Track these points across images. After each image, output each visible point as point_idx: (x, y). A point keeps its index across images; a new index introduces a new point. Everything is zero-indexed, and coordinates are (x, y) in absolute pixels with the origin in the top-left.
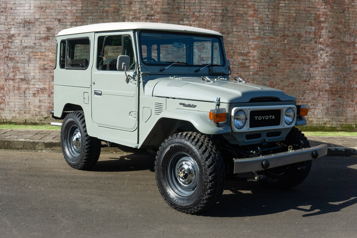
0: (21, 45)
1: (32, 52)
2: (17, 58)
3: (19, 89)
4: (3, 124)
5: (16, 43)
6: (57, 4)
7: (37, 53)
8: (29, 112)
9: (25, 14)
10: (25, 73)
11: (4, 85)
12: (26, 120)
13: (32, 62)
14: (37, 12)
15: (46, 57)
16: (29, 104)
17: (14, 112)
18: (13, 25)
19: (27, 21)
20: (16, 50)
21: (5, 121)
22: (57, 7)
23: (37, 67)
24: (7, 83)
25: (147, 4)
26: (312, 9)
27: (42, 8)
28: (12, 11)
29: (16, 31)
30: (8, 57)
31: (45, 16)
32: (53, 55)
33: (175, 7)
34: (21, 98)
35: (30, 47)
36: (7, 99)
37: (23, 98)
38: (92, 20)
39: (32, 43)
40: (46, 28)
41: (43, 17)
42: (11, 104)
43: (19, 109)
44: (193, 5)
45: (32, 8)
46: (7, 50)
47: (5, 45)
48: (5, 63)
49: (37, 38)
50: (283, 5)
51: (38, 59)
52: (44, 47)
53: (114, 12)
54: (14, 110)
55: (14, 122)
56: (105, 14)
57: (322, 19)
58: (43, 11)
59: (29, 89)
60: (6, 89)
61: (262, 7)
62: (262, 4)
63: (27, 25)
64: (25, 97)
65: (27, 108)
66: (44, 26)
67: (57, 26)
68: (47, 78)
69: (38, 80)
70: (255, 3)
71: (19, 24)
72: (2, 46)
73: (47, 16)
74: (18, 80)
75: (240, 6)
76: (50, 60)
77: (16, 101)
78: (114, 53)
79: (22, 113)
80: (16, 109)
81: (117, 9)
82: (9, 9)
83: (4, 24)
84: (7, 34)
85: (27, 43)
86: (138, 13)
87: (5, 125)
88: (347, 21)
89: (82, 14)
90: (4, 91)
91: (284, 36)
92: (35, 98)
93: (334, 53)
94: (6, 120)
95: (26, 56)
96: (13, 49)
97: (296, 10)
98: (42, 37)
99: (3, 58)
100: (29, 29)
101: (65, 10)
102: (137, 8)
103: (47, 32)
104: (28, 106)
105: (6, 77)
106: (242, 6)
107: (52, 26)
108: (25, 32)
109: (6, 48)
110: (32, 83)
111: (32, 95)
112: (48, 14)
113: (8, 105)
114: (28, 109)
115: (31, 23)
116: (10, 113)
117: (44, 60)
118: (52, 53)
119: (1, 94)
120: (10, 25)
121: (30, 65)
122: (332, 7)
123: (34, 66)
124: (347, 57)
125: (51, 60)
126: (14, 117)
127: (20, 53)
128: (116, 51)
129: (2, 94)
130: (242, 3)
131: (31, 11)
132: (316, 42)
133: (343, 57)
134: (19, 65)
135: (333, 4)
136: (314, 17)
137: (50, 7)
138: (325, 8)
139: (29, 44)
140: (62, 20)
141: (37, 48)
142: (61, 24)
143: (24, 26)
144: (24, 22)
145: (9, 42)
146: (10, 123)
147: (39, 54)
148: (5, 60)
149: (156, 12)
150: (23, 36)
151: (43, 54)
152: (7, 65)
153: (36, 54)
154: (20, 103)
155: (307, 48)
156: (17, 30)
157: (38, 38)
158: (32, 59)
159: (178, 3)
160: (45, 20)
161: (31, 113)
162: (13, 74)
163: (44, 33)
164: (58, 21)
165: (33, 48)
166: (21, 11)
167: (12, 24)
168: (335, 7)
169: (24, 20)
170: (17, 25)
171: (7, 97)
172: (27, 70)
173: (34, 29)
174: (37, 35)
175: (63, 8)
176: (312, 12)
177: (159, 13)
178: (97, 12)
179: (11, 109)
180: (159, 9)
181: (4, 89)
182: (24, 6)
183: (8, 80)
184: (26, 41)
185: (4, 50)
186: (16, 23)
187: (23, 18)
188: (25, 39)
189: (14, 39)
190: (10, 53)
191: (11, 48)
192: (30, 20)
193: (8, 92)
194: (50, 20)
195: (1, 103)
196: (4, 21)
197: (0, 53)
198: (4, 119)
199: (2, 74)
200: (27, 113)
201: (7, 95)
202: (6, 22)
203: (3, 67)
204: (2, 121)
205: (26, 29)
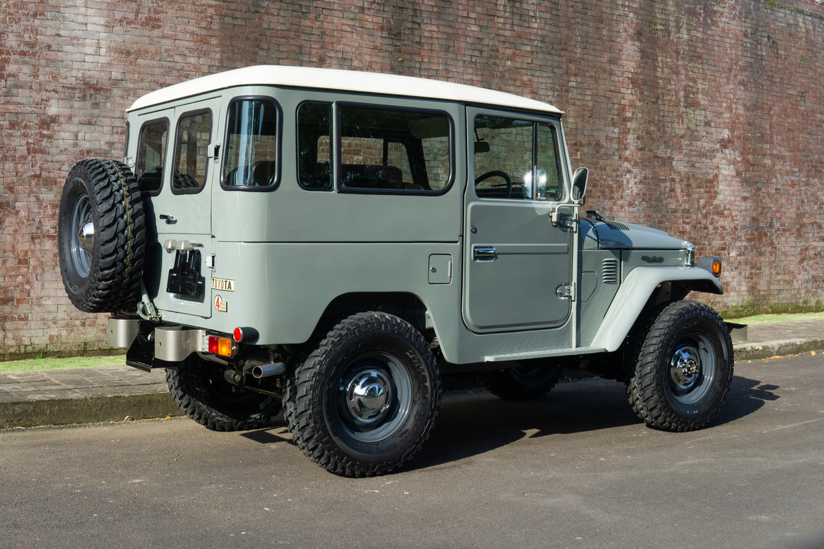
0: (76, 145)
4: (25, 359)
5: (61, 141)
6: (163, 47)
8: (94, 323)
9: (87, 66)
11: (29, 253)
12: (86, 344)
14: (115, 62)
17: (55, 323)
18: (53, 91)
19: (92, 83)
20: (63, 157)
21: (30, 349)
22: (165, 55)
24: (38, 247)
25: (353, 64)
26: (614, 94)
27: (128, 53)
28: (49, 53)
29: (60, 109)
30: (38, 176)
31: (136, 75)
35: (98, 153)
36: (36, 290)
39: (102, 143)
41: (131, 76)
42: (48, 302)
43: (68, 315)
45: (103, 51)
46: (39, 156)
47: (32, 146)
48: (31, 192)
49: (115, 130)
50: (574, 84)
54: (54, 319)
55: (54, 352)
57: (629, 114)
58: (131, 62)
60: (32, 262)
61: (543, 87)
62: (543, 80)
63: (91, 95)
65: (89, 313)
70: (532, 78)
71: (70, 91)
72: (25, 147)
73: (140, 76)
75: (510, 82)
79: (75, 326)
80: (61, 315)
82: (42, 48)
83: (31, 88)
84: (38, 115)
85: (90, 141)
87: (31, 360)
88: (662, 118)
90: (28, 268)
91: (576, 144)
93: (645, 178)
96: (53, 156)
97: (593, 95)
99: (27, 180)
100: (96, 105)
101: (183, 64)
105: (34, 231)
106: (513, 83)
108: (85, 111)
109: (36, 152)
112: (142, 70)
113: (40, 306)
115: (102, 89)
116: (45, 327)
119: (20, 277)
120: (47, 91)
122: (642, 93)
124: (662, 185)
126: (55, 338)
129: (23, 276)
130: (513, 76)
131: (103, 60)
132: (620, 157)
133: (657, 185)
135: (642, 87)
136: (617, 109)
137: (146, 52)
138: (632, 94)
139: (96, 145)
141: (116, 155)
143: (84, 96)
144: (84, 87)
145: (43, 136)
146: (45, 354)
148: (30, 185)
150: (82, 124)
152: (38, 199)
155: (608, 168)
156: (64, 106)
157: (120, 130)
159: (409, 68)
160: (136, 86)
161: (99, 325)
162: (53, 222)
165: (105, 154)
166: (77, 57)
167: (51, 89)
168: (645, 92)
169: (84, 80)
170: (65, 93)
171: (37, 285)
173: (109, 105)
174: (117, 123)
175: (177, 58)
176: (615, 101)
179: (46, 316)
181: (27, 263)
182: (84, 45)
183: (39, 237)
184: (88, 136)
185: (30, 157)
186: (63, 87)
187: (80, 75)
188: (86, 131)
189: (56, 128)
190: (44, 165)
191: (49, 153)
192: (97, 82)
193: (39, 271)
194: (148, 85)
195: (19, 301)
196: (30, 79)
197: (19, 166)
198: (26, 345)
199: (23, 223)
200: (90, 325)
201: (37, 279)
202: (36, 83)
203: (25, 203)
204: (23, 350)
205: (88, 104)
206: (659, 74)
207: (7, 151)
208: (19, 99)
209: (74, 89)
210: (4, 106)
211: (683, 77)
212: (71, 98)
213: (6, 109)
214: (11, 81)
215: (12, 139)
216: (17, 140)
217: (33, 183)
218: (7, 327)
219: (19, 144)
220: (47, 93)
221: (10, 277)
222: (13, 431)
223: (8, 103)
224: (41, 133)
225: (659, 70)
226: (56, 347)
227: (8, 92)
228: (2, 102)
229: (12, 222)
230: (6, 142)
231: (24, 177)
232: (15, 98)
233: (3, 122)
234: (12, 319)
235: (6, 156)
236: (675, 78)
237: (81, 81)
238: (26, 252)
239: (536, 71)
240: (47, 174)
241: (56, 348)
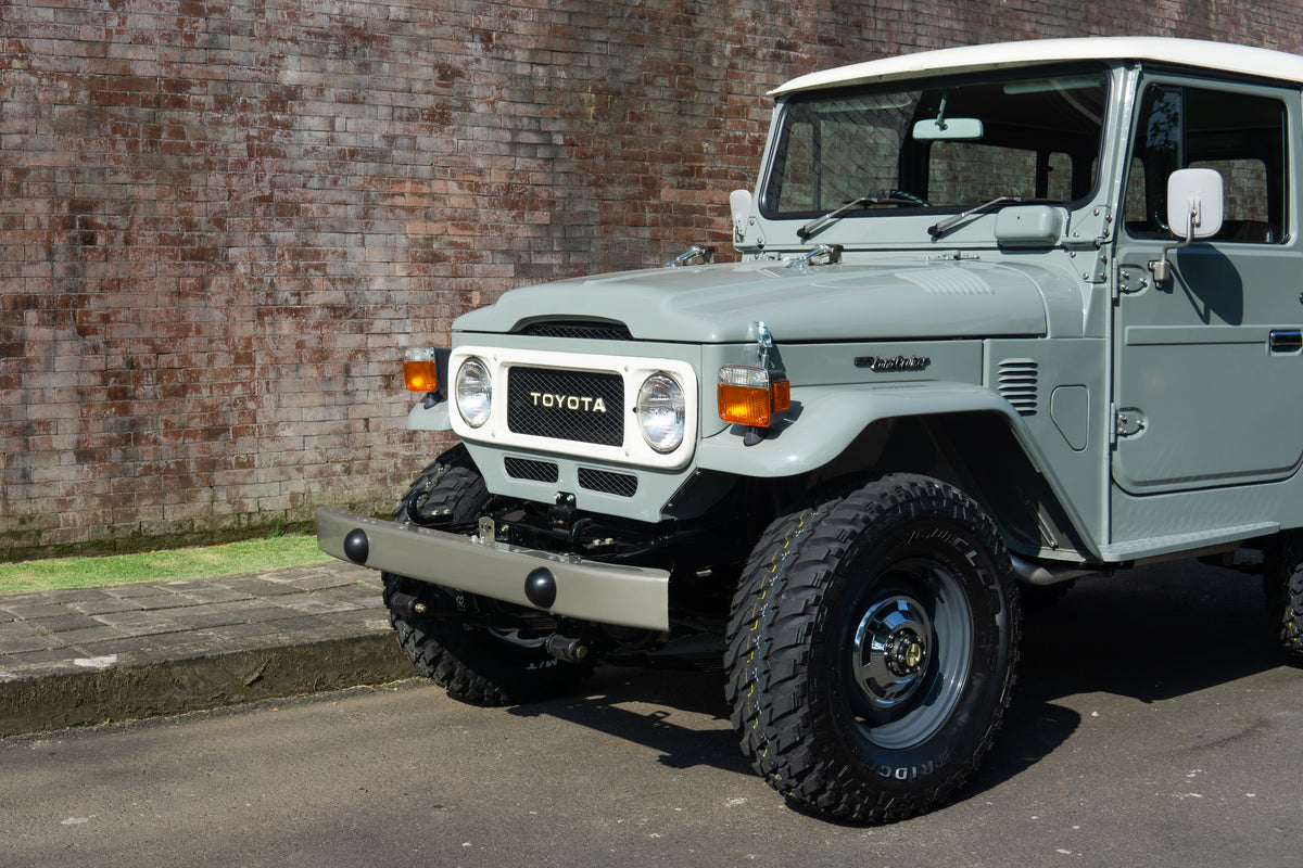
0: (331, 141)
1: (379, 177)
2: (314, 206)
3: (322, 355)
4: (249, 538)
5: (305, 134)
7: (399, 182)
8: (366, 467)
10: (350, 280)
11: (253, 342)
13: (380, 226)
15: (437, 204)
16: (367, 426)
17: (300, 470)
18: (291, 40)
19: (357, 26)
20: (309, 164)
21: (257, 519)
23: (399, 251)
24: (269, 330)
29: (304, 74)
30: (265, 200)
31: (431, 13)
32: (465, 196)
33: (851, 19)
34: (332, 399)
35: (369, 155)
36: (267, 411)
37: (341, 399)
38: (604, 46)
39: (376, 137)
40: (435, 67)
41: (422, 14)
42: (288, 432)
43: (322, 454)
44: (896, 17)
46: (268, 161)
47: (256, 142)
48: (256, 228)
49: (397, 114)
51: (403, 213)
52: (427, 155)
53: (676, 21)
54: (298, 463)
55: (299, 524)
56: (648, 24)
59: (366, 353)
60: (260, 359)
63: (356, 48)
64: (347, 393)
65: (357, 449)
66: (426, 59)
67: (478, 60)
68: (441, 300)
69: (402, 314)
71: (320, 40)
72: (244, 146)
73: (437, 15)
74: (319, 312)
76: (453, 219)
77: (308, 415)
78: (678, 190)
79: (334, 474)
80: (309, 456)
81: (687, 12)
83: (251, 34)
84: (266, 85)
85: (355, 133)
86: (749, 33)
87: (260, 540)
89: (570, 19)
90: (253, 369)
92: (390, 395)
94: (264, 518)
95: (352, 198)
96: (293, 160)
98: (422, 110)
99: (248, 206)
100: (364, 67)
102: (748, 14)
103: (438, 85)
104: (360, 439)
105: (262, 300)
107: (457, 61)
108: (346, 78)
109: (262, 153)
110: (379, 325)
111: (379, 382)
113: (273, 439)
114: (361, 454)
115: (374, 37)
116: (283, 478)
117: (428, 218)
118: (461, 186)
119: (239, 387)
120: (279, 39)
121: (368, 237)
123: (386, 246)
125: (457, 215)
126: (301, 498)
127: (328, 183)
128: (687, 180)
129: (244, 384)
134: (322, 239)
139: (365, 142)
140: (499, 37)
141: (399, 159)
142: (494, 53)
143: (344, 50)
144: (343, 33)
145: (274, 124)
146: (284, 528)
147: (408, 187)
148: (253, 215)
149: (802, 34)
150: (341, 101)
151: (425, 191)
152: (267, 241)
153: (396, 189)
154: (328, 427)
156: (310, 67)
157: (405, 112)
158: (377, 212)
159: (859, 6)
160: (430, 33)
161: (374, 471)
162: (294, 284)
163: (428, 93)
164: (482, 40)
165: (381, 157)
167: (287, 35)
169: (342, 21)
170: (310, 44)
171: (268, 400)
172: (356, 265)
173: (386, 66)
174: (401, 100)
177: (808, 37)
178: (622, 17)
179: (284, 457)
180: (808, 25)
181: (250, 362)
183: (270, 313)
184: (351, 124)
185: (253, 162)
186: (308, 33)
187: (337, 11)
188: (347, 114)
189: (297, 109)
190: (278, 179)
191: (285, 156)
192: (366, 24)
193: (272, 375)
194: (451, 30)
195: (238, 433)
196: (248, 17)
197: (235, 180)
198: (250, 514)
199: (243, 287)
200: (359, 472)
201: (268, 391)
202: (261, 24)
203: (245, 250)
204: (244, 522)
205: (351, 65)
206: (1212, 25)
207: (213, 152)
208: (230, 55)
209: (325, 36)
210: (204, 68)
211: (1244, 30)
212: (320, 54)
213: (208, 73)
214: (215, 21)
215: (220, 129)
216: (230, 131)
217: (259, 211)
218: (217, 482)
219: (233, 139)
220: (281, 44)
221: (221, 387)
222: (353, 694)
223: (212, 61)
224: (271, 119)
225: (1212, 17)
226: (302, 513)
227: (211, 42)
228: (201, 60)
229: (222, 286)
230: (210, 136)
231: (243, 199)
232: (223, 52)
233: (203, 98)
234: (227, 465)
235: (211, 163)
236: (1234, 31)
237: (337, 21)
238: (249, 340)
239: (1043, 14)
240: (282, 194)
241: (303, 516)
